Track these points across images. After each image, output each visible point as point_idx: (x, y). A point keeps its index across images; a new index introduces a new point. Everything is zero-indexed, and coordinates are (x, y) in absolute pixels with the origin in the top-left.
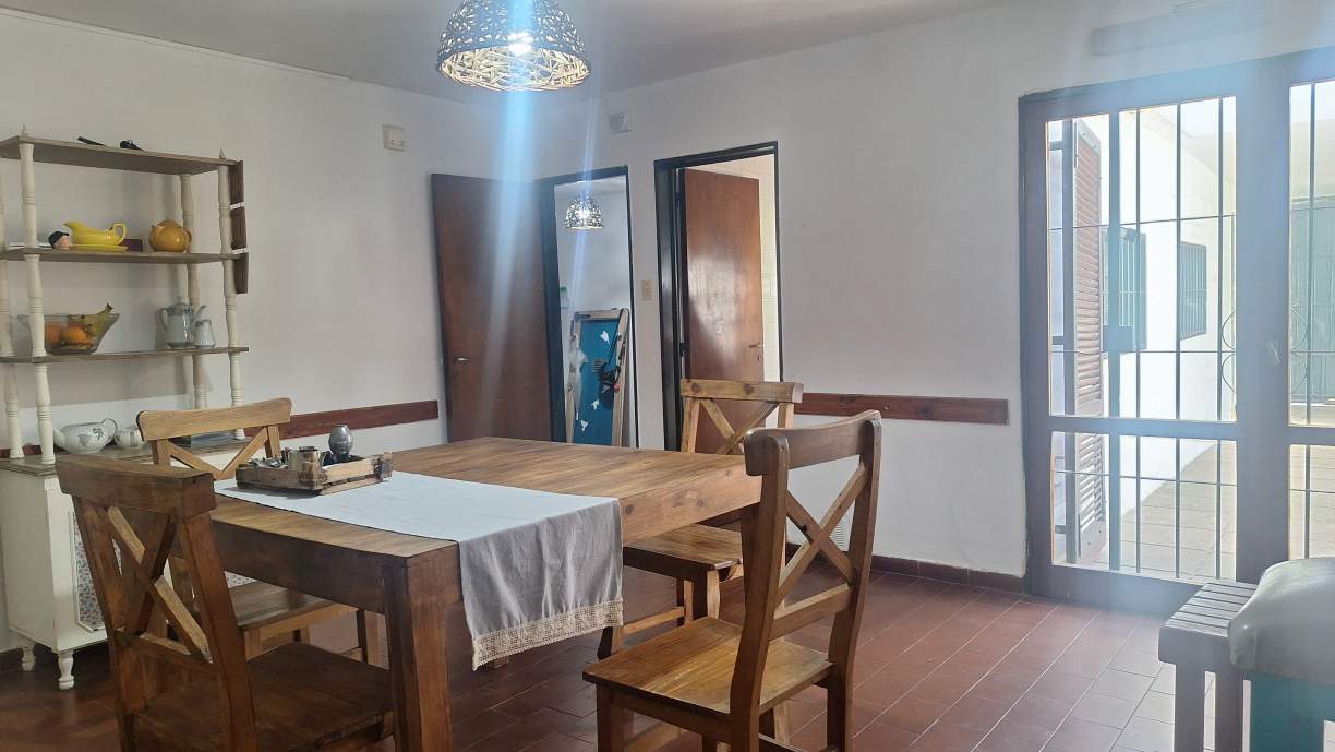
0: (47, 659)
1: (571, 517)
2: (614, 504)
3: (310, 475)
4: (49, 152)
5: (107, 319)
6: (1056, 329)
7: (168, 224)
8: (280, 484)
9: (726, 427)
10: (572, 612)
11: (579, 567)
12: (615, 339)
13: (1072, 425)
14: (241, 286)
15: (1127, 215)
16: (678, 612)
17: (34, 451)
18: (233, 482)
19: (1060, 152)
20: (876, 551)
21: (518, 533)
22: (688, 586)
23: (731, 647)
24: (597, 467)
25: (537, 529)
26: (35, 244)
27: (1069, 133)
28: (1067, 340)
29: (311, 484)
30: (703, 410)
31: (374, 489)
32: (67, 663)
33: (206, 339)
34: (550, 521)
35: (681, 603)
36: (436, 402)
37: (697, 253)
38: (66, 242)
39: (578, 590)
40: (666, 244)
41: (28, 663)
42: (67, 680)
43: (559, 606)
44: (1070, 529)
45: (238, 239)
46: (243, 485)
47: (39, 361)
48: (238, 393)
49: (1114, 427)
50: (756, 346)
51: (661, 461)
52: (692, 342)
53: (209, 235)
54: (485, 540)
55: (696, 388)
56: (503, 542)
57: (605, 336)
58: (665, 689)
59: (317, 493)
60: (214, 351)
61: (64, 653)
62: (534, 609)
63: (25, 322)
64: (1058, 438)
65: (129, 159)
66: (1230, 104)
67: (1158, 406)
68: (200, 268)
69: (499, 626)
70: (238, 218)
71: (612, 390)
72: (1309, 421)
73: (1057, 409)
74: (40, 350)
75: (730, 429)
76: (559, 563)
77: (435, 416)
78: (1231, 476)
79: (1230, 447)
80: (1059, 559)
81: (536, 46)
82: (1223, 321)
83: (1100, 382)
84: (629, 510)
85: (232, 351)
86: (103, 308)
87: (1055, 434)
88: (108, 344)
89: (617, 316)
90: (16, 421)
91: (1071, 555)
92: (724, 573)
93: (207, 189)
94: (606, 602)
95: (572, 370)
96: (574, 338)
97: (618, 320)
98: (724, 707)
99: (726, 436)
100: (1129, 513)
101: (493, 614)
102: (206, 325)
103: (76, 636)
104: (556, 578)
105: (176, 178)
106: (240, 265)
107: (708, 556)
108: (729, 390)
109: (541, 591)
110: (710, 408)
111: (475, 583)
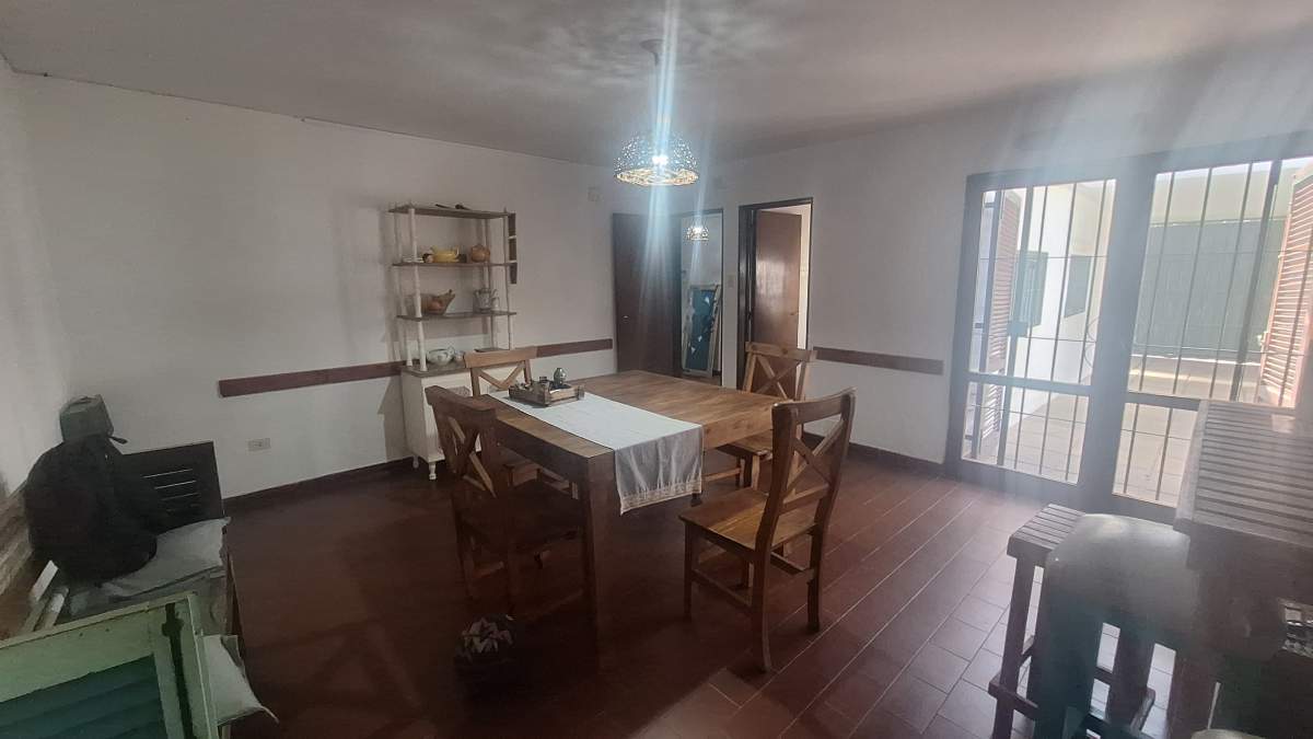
0: (424, 464)
1: (675, 436)
2: (699, 428)
3: (544, 397)
4: (421, 211)
5: (449, 297)
6: (979, 318)
7: (479, 246)
8: (529, 399)
9: (770, 372)
10: (674, 485)
11: (679, 461)
12: (712, 302)
13: (983, 379)
14: (514, 281)
15: (1033, 246)
16: (737, 471)
17: (417, 362)
18: (507, 393)
19: (992, 209)
20: (851, 441)
21: (645, 445)
22: (743, 462)
23: (759, 509)
24: (693, 399)
25: (656, 443)
26: (416, 260)
27: (998, 197)
28: (985, 326)
29: (543, 400)
30: (757, 362)
31: (575, 404)
32: (434, 467)
33: (497, 308)
34: (664, 438)
35: (739, 466)
36: (610, 340)
37: (762, 259)
38: (430, 258)
39: (677, 476)
40: (743, 253)
41: (416, 464)
42: (433, 476)
43: (666, 483)
44: (975, 438)
45: (513, 255)
46: (512, 397)
47: (419, 319)
48: (512, 342)
49: (1008, 382)
50: (795, 314)
51: (731, 397)
52: (756, 311)
53: (499, 254)
54: (628, 449)
55: (754, 348)
56: (638, 450)
57: (707, 300)
58: (721, 530)
59: (547, 406)
60: (501, 313)
61: (431, 463)
62: (653, 484)
63: (412, 297)
64: (973, 387)
65: (460, 212)
66: (1112, 183)
67: (1039, 371)
68: (494, 268)
69: (634, 493)
70: (512, 243)
71: (709, 332)
72: (1140, 389)
73: (974, 369)
74: (419, 315)
75: (773, 373)
76: (667, 461)
77: (611, 347)
78: (1083, 417)
79: (1085, 401)
80: (966, 454)
81: (670, 160)
82: (1090, 321)
83: (1005, 348)
84: (708, 431)
85: (509, 314)
86: (448, 291)
87: (971, 383)
88: (451, 309)
89: (714, 288)
90: (409, 347)
91: (973, 455)
92: (763, 457)
93: (498, 227)
94: (692, 481)
95: (688, 318)
96: (689, 301)
97: (714, 291)
98: (752, 545)
99: (770, 377)
100: (1015, 426)
101: (632, 488)
102: (497, 301)
103: (435, 456)
104: (665, 469)
105: (483, 221)
106: (513, 268)
107: (755, 447)
108: (775, 351)
109: (657, 476)
110: (762, 360)
111: (622, 471)
